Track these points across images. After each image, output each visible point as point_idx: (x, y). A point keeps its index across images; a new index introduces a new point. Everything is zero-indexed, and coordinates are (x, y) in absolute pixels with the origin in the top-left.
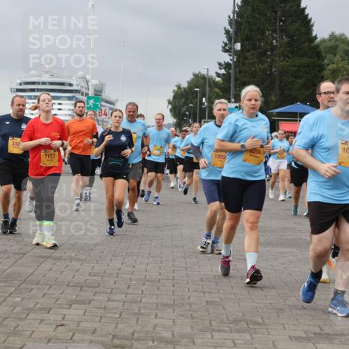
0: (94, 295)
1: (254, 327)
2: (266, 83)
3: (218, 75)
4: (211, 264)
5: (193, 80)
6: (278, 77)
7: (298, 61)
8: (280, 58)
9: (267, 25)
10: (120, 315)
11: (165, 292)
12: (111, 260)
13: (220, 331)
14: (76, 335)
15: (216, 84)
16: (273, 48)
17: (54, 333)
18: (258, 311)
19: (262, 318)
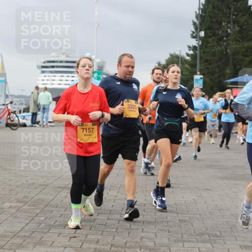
0: (97, 216)
1: (214, 238)
2: (224, 60)
3: (188, 55)
4: (182, 193)
5: (169, 58)
6: (231, 56)
7: (246, 44)
8: (233, 42)
9: (224, 19)
10: (116, 230)
11: (149, 213)
12: (110, 190)
13: (189, 241)
14: (84, 244)
15: (186, 61)
16: (228, 35)
17: (69, 243)
18: (217, 227)
19: (220, 232)
